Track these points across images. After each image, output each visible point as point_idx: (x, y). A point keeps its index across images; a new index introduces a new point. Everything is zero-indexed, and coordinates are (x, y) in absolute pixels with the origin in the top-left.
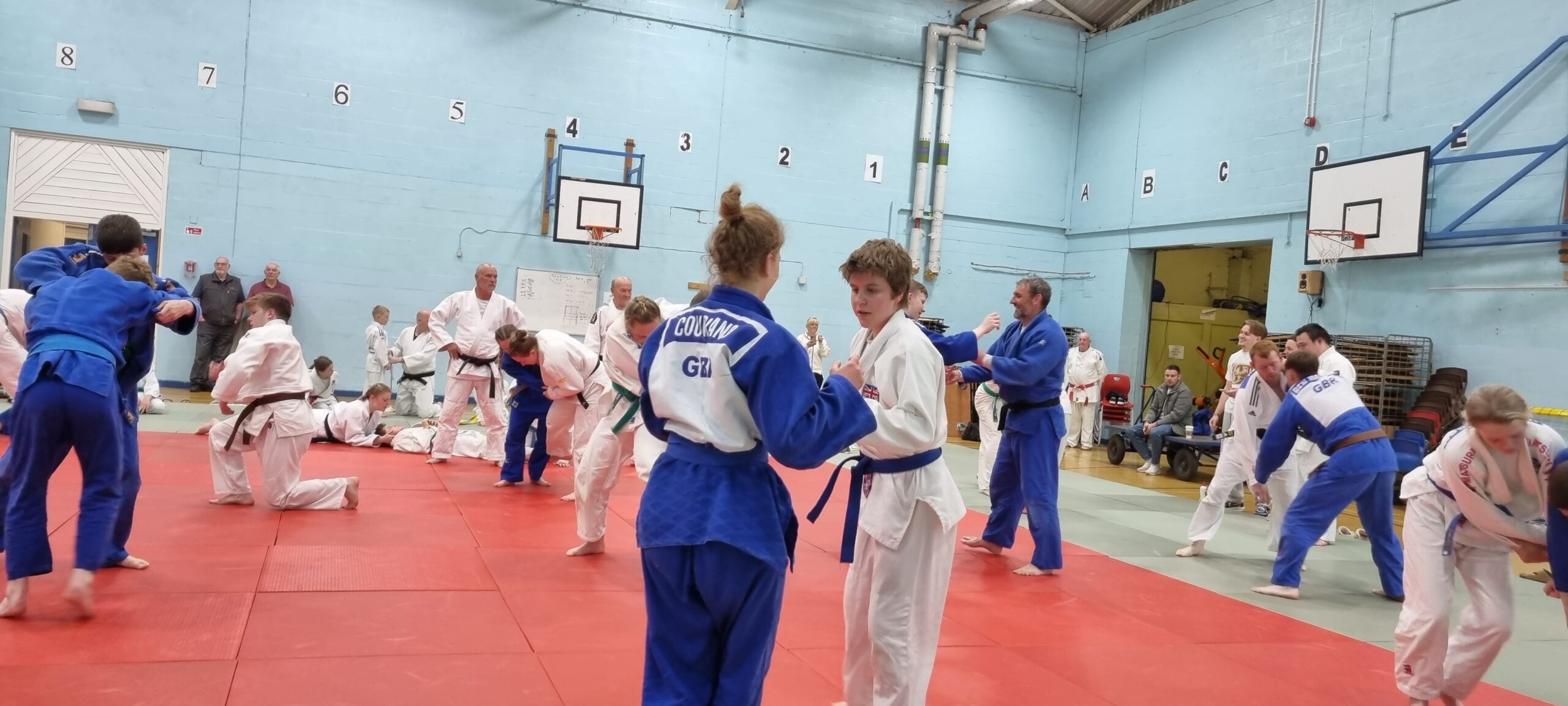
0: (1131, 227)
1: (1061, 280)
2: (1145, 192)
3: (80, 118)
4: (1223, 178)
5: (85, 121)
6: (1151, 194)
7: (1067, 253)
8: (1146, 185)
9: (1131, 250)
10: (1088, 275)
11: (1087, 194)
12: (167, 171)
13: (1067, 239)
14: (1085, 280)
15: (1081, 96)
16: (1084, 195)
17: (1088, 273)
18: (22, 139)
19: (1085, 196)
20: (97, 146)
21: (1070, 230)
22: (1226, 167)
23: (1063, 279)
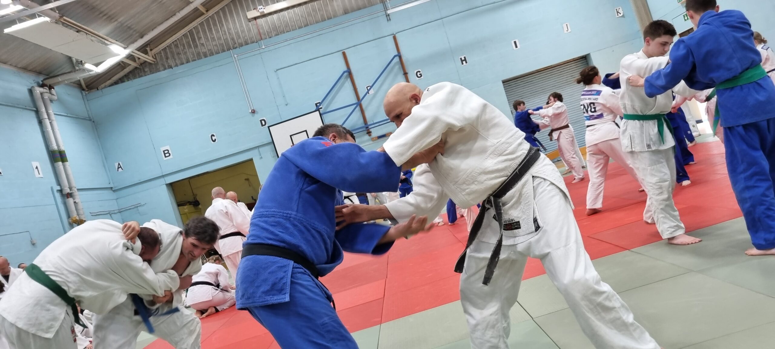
0: (164, 174)
1: (119, 213)
2: (166, 157)
4: (214, 141)
6: (171, 157)
7: (117, 199)
8: (165, 154)
9: (167, 185)
10: (140, 205)
11: (121, 167)
13: (114, 192)
14: (138, 207)
15: (94, 122)
16: (118, 168)
17: (139, 204)
19: (120, 169)
21: (115, 187)
22: (214, 136)
23: (120, 212)
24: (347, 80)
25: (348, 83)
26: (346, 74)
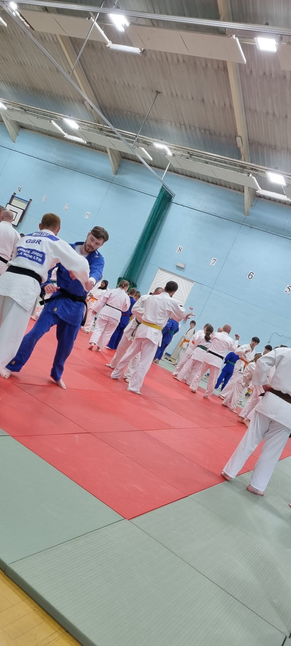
3: (176, 267)
5: (177, 269)
12: (191, 288)
18: (161, 271)
20: (177, 277)
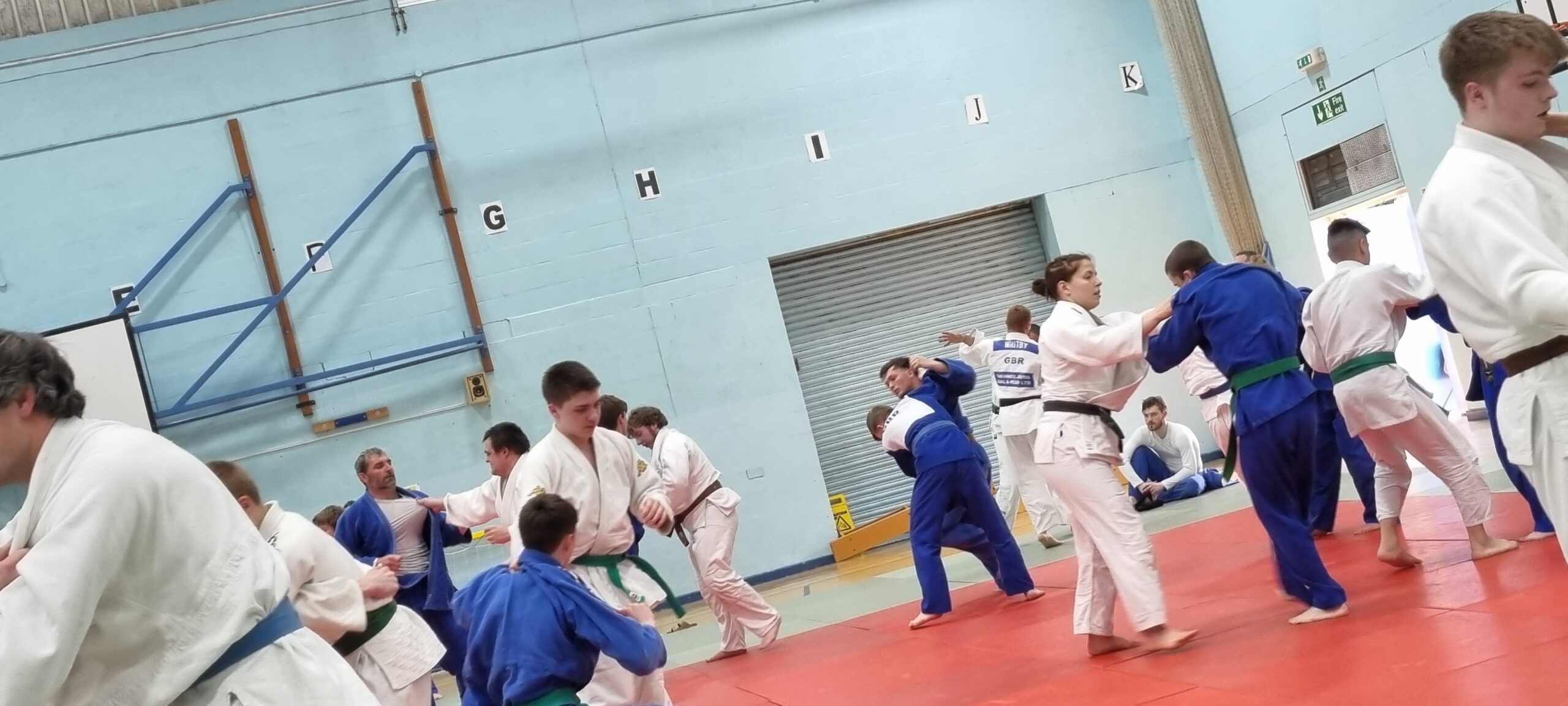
24: (239, 216)
25: (242, 231)
26: (235, 196)
